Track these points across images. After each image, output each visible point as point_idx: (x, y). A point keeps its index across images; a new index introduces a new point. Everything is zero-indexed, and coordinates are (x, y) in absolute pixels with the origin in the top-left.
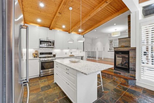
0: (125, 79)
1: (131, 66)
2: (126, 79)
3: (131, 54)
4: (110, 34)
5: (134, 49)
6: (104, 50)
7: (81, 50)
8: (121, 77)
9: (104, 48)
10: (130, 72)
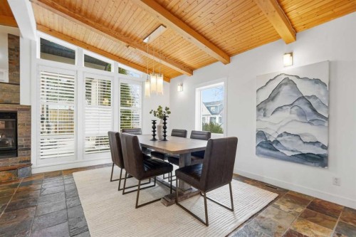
0: (10, 170)
1: (21, 142)
2: (13, 169)
3: (21, 118)
10: (20, 153)
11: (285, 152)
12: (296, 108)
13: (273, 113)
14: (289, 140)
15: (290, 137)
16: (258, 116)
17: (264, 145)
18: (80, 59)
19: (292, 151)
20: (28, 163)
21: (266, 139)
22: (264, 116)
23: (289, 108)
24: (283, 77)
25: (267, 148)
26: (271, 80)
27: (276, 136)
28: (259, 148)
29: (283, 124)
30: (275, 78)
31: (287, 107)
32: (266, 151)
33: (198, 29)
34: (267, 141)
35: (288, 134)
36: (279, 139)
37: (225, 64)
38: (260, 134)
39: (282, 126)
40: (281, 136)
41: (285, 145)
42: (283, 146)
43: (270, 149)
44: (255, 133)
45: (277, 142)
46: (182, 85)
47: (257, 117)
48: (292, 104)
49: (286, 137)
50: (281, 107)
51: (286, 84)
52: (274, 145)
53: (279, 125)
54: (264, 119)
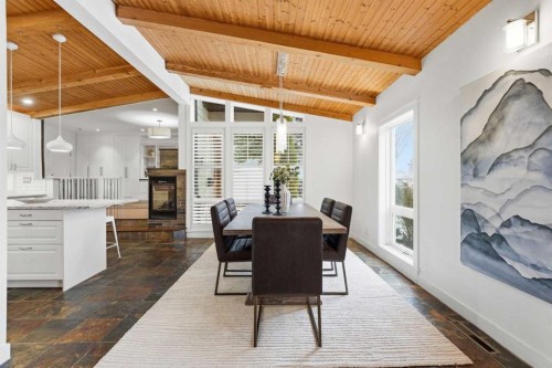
0: (167, 231)
1: (179, 206)
2: (170, 231)
3: (179, 183)
4: (146, 128)
5: (184, 173)
6: (126, 177)
8: (160, 231)
9: (126, 169)
10: (178, 216)
11: (517, 266)
12: (541, 155)
13: (491, 170)
14: (525, 236)
15: (529, 229)
16: (464, 175)
17: (475, 242)
18: (230, 113)
19: (534, 267)
20: (183, 226)
21: (478, 229)
22: (475, 176)
23: (526, 155)
24: (512, 79)
25: (480, 250)
26: (486, 92)
27: (497, 223)
28: (466, 246)
29: (512, 195)
30: (494, 85)
31: (522, 153)
32: (480, 257)
33: (326, 37)
34: (480, 234)
35: (524, 222)
36: (504, 232)
37: (414, 74)
38: (469, 217)
39: (510, 201)
40: (507, 224)
41: (517, 249)
42: (513, 251)
43: (486, 253)
44: (459, 213)
45: (500, 238)
46: (364, 124)
47: (462, 178)
48: (530, 147)
49: (517, 229)
50: (507, 155)
51: (517, 96)
52: (494, 246)
53: (504, 198)
54: (475, 183)
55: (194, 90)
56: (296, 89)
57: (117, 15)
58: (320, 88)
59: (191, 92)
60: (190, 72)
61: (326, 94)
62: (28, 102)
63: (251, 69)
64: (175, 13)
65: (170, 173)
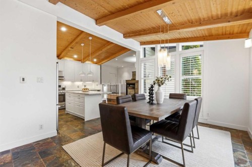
7: (98, 83)
55: (142, 43)
56: (183, 28)
57: (96, 24)
58: (200, 22)
59: (141, 45)
60: (132, 36)
61: (206, 24)
62: (95, 60)
63: (154, 26)
64: (110, 15)
65: (133, 82)
